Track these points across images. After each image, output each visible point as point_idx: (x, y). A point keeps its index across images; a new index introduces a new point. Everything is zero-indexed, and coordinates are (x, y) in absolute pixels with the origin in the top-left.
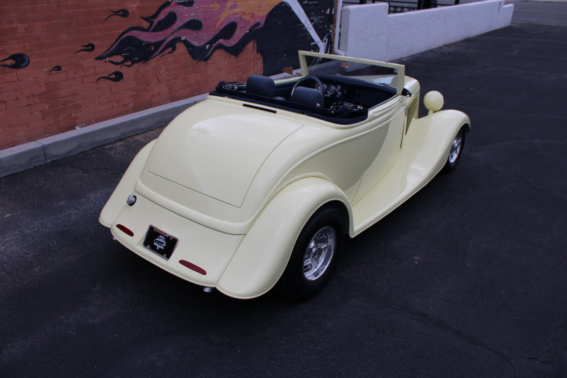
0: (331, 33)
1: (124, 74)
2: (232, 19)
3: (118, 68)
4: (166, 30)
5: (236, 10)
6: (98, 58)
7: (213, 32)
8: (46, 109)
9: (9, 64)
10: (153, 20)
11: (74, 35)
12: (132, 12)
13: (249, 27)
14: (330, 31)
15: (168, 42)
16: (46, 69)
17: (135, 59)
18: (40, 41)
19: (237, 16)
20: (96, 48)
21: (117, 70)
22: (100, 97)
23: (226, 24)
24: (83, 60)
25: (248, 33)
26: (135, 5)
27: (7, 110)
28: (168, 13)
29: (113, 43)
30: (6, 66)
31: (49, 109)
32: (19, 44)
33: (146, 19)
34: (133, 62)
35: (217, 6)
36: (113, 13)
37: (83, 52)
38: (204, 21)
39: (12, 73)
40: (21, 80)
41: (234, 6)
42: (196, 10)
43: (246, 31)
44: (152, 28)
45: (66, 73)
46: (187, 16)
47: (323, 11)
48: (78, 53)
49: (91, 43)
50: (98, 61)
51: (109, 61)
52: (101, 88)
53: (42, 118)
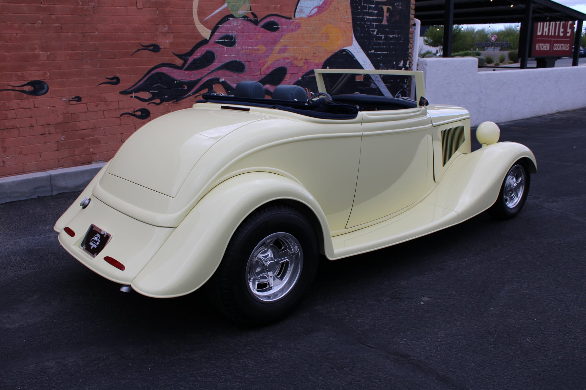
0: (406, 88)
1: (151, 113)
2: (281, 64)
3: (145, 105)
4: (202, 70)
5: (286, 54)
6: (123, 93)
7: (258, 76)
8: (62, 140)
9: (27, 90)
10: (188, 58)
11: (98, 67)
12: (164, 48)
13: (302, 74)
14: (404, 86)
15: (204, 82)
16: (65, 98)
17: (165, 97)
18: (61, 70)
19: (287, 61)
20: (121, 82)
21: (144, 107)
22: (123, 133)
23: (274, 68)
24: (107, 93)
25: (300, 80)
26: (167, 41)
27: (19, 137)
28: (204, 52)
29: (141, 78)
30: (24, 92)
31: (64, 140)
32: (39, 71)
33: (180, 56)
34: (163, 101)
35: (262, 48)
36: (143, 48)
37: (107, 85)
38: (247, 63)
39: (29, 99)
40: (38, 108)
41: (284, 50)
42: (238, 51)
43: (298, 78)
44: (186, 66)
45: (87, 105)
46: (227, 56)
47: (394, 63)
48: (101, 85)
49: (117, 76)
50: (123, 97)
51: (135, 97)
52: (124, 125)
53: (56, 150)
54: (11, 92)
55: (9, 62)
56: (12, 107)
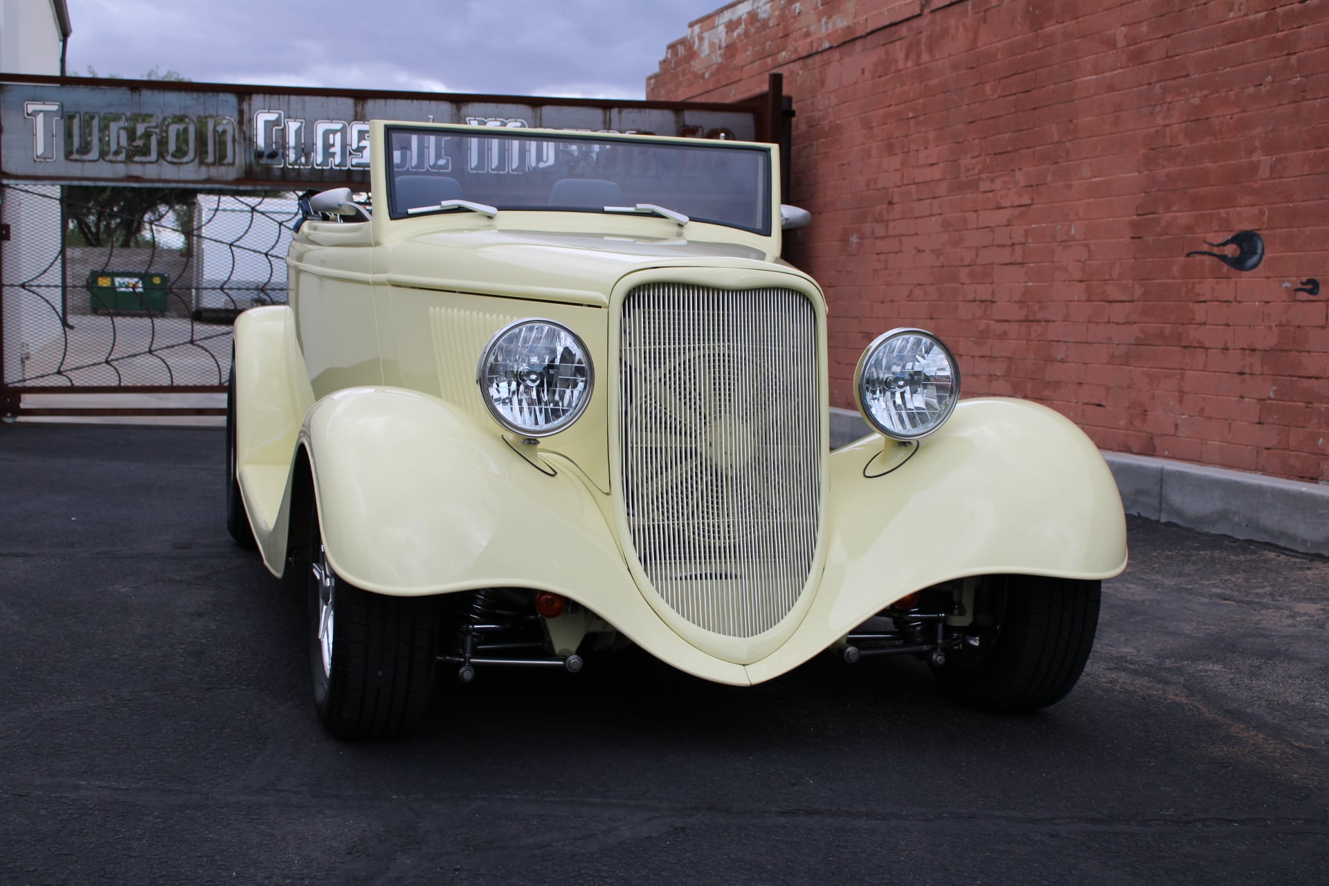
8: (1270, 398)
9: (1230, 256)
16: (1289, 282)
18: (1291, 202)
27: (1204, 371)
30: (1223, 258)
31: (1274, 400)
32: (1253, 205)
40: (1240, 302)
45: (1326, 306)
53: (1257, 421)
54: (1206, 257)
55: (1212, 185)
56: (1203, 295)
